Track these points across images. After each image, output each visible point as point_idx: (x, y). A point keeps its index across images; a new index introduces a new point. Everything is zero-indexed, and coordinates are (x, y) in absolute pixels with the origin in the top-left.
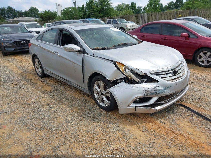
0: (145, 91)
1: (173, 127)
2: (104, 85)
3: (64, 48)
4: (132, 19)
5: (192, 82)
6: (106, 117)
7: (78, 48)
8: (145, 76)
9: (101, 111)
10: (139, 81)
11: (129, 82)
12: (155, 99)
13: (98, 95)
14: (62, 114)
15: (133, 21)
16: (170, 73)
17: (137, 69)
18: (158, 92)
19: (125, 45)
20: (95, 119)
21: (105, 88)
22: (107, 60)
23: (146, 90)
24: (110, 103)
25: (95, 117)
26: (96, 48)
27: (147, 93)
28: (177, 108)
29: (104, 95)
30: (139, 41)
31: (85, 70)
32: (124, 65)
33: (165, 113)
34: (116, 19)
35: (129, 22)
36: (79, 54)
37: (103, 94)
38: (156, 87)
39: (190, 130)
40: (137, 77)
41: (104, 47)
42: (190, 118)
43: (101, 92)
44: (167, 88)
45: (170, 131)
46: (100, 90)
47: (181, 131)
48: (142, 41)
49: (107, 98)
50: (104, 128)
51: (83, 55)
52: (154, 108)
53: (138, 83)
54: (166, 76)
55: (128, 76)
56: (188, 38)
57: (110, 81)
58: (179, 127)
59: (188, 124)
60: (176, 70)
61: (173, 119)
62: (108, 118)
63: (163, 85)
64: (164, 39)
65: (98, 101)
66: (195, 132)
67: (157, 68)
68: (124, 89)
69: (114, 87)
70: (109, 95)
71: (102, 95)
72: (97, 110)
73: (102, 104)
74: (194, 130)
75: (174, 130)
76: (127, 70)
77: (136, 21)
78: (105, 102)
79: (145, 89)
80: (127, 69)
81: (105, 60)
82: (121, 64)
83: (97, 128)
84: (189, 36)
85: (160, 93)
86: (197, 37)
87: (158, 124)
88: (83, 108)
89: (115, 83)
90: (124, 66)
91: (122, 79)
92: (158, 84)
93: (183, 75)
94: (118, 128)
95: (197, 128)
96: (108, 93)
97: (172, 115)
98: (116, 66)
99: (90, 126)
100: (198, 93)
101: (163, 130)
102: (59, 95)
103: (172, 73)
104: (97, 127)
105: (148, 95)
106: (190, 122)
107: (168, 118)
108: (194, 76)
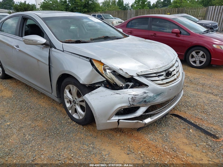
0: (130, 100)
1: (166, 145)
2: (77, 90)
3: (24, 40)
4: (119, 16)
5: (185, 85)
6: (79, 134)
7: (43, 40)
8: (131, 79)
9: (74, 125)
10: (124, 85)
11: (110, 87)
12: (143, 109)
13: (71, 104)
14: (19, 130)
15: (120, 17)
16: (162, 75)
17: (121, 69)
18: (148, 100)
19: (106, 38)
20: (64, 137)
21: (79, 95)
22: (81, 57)
23: (132, 98)
24: (86, 115)
25: (64, 134)
26: (68, 41)
27: (133, 102)
28: (170, 118)
29: (77, 104)
30: (124, 35)
31: (53, 70)
32: (104, 64)
33: (156, 125)
34: (101, 14)
35: (115, 19)
36: (44, 49)
37: (76, 102)
38: (145, 93)
39: (188, 149)
40: (121, 81)
41: (79, 40)
42: (187, 133)
43: (74, 100)
44: (159, 94)
45: (163, 153)
46: (73, 97)
47: (177, 152)
48: (128, 35)
49: (82, 107)
50: (75, 151)
51: (49, 49)
52: (142, 122)
53: (121, 88)
54: (157, 78)
55: (109, 78)
56: (179, 35)
57: (84, 85)
58: (174, 145)
59: (185, 140)
60: (169, 71)
61: (166, 135)
62: (82, 136)
63: (153, 91)
64: (154, 36)
65: (70, 111)
66: (194, 152)
67: (147, 68)
68: (104, 96)
69: (90, 93)
70: (84, 104)
71: (75, 104)
72: (68, 123)
73: (75, 116)
74: (192, 150)
75: (168, 151)
76: (108, 71)
77: (123, 18)
78: (79, 113)
79: (130, 97)
80: (108, 69)
81: (79, 56)
82: (100, 62)
83: (65, 152)
84: (180, 33)
85: (149, 102)
86: (189, 34)
87: (147, 142)
88: (49, 121)
89: (92, 88)
90: (103, 66)
91: (101, 83)
92: (148, 90)
93: (178, 77)
94: (95, 150)
95: (196, 146)
96: (83, 101)
97: (165, 129)
98: (93, 65)
99: (55, 149)
100: (192, 98)
101: (154, 152)
102: (21, 103)
103: (165, 75)
104: (66, 150)
105: (135, 104)
106: (187, 137)
107: (159, 132)
108: (187, 79)
